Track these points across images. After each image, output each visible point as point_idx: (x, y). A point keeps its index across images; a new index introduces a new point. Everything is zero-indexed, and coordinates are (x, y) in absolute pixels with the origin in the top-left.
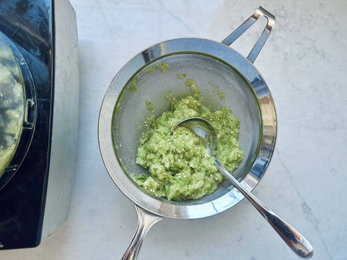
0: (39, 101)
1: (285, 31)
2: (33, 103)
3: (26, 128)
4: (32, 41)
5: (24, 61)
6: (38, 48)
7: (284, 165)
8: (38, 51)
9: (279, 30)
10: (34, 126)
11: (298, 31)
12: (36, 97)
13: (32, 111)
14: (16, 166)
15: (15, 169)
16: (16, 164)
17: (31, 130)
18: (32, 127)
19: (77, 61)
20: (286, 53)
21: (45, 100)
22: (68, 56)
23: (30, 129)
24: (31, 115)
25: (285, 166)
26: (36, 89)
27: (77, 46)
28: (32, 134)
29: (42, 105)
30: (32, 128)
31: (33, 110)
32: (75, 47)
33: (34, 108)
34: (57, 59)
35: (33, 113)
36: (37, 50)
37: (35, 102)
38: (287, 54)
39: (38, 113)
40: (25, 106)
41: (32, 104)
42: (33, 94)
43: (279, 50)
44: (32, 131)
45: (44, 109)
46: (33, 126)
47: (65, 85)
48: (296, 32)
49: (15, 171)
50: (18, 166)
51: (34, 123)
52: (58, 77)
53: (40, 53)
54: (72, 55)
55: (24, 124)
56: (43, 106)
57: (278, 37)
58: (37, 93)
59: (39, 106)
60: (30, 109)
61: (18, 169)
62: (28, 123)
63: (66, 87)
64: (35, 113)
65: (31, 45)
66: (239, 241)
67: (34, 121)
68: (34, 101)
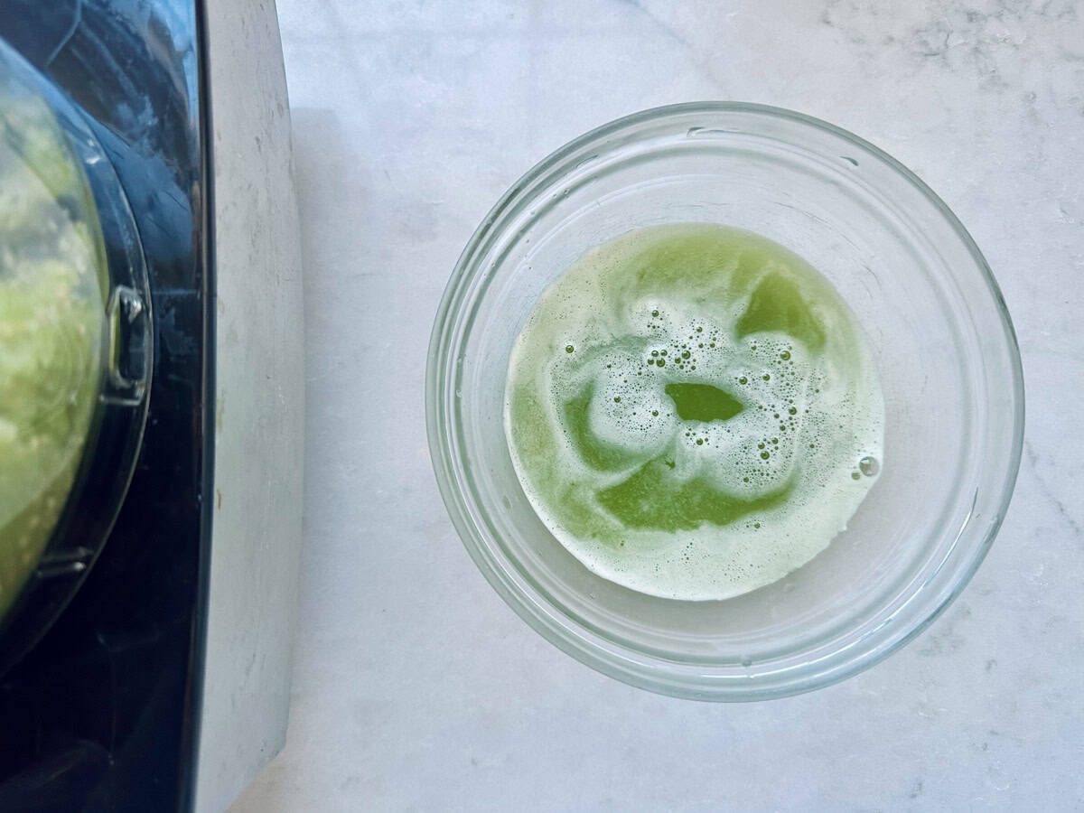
0: (161, 297)
1: (1020, 18)
2: (137, 305)
3: (116, 401)
4: (122, 73)
5: (96, 149)
6: (146, 98)
7: (1060, 504)
8: (149, 110)
9: (999, 16)
10: (145, 396)
11: (1068, 12)
12: (147, 285)
13: (134, 337)
14: (82, 552)
15: (79, 566)
16: (83, 545)
17: (135, 412)
18: (136, 399)
19: (288, 164)
20: (1032, 96)
21: (181, 292)
22: (257, 139)
23: (130, 408)
24: (133, 350)
25: (1064, 508)
26: (147, 252)
27: (286, 110)
28: (141, 424)
29: (173, 311)
30: (136, 403)
31: (140, 333)
32: (279, 111)
33: (142, 326)
34: (220, 139)
35: (139, 344)
36: (143, 108)
37: (144, 302)
38: (1035, 96)
39: (158, 344)
40: (108, 314)
41: (134, 308)
42: (137, 273)
43: (1006, 85)
44: (137, 414)
45: (178, 327)
46: (140, 392)
47: (253, 242)
48: (1060, 16)
49: (82, 572)
50: (91, 552)
51: (144, 380)
52: (227, 208)
53: (154, 116)
54: (270, 136)
55: (107, 387)
56: (176, 316)
57: (995, 39)
58: (151, 269)
59: (162, 316)
60: (129, 329)
61: (90, 568)
62: (122, 383)
63: (258, 252)
64: (148, 343)
65: (122, 91)
66: (914, 796)
67: (145, 375)
68: (143, 297)
